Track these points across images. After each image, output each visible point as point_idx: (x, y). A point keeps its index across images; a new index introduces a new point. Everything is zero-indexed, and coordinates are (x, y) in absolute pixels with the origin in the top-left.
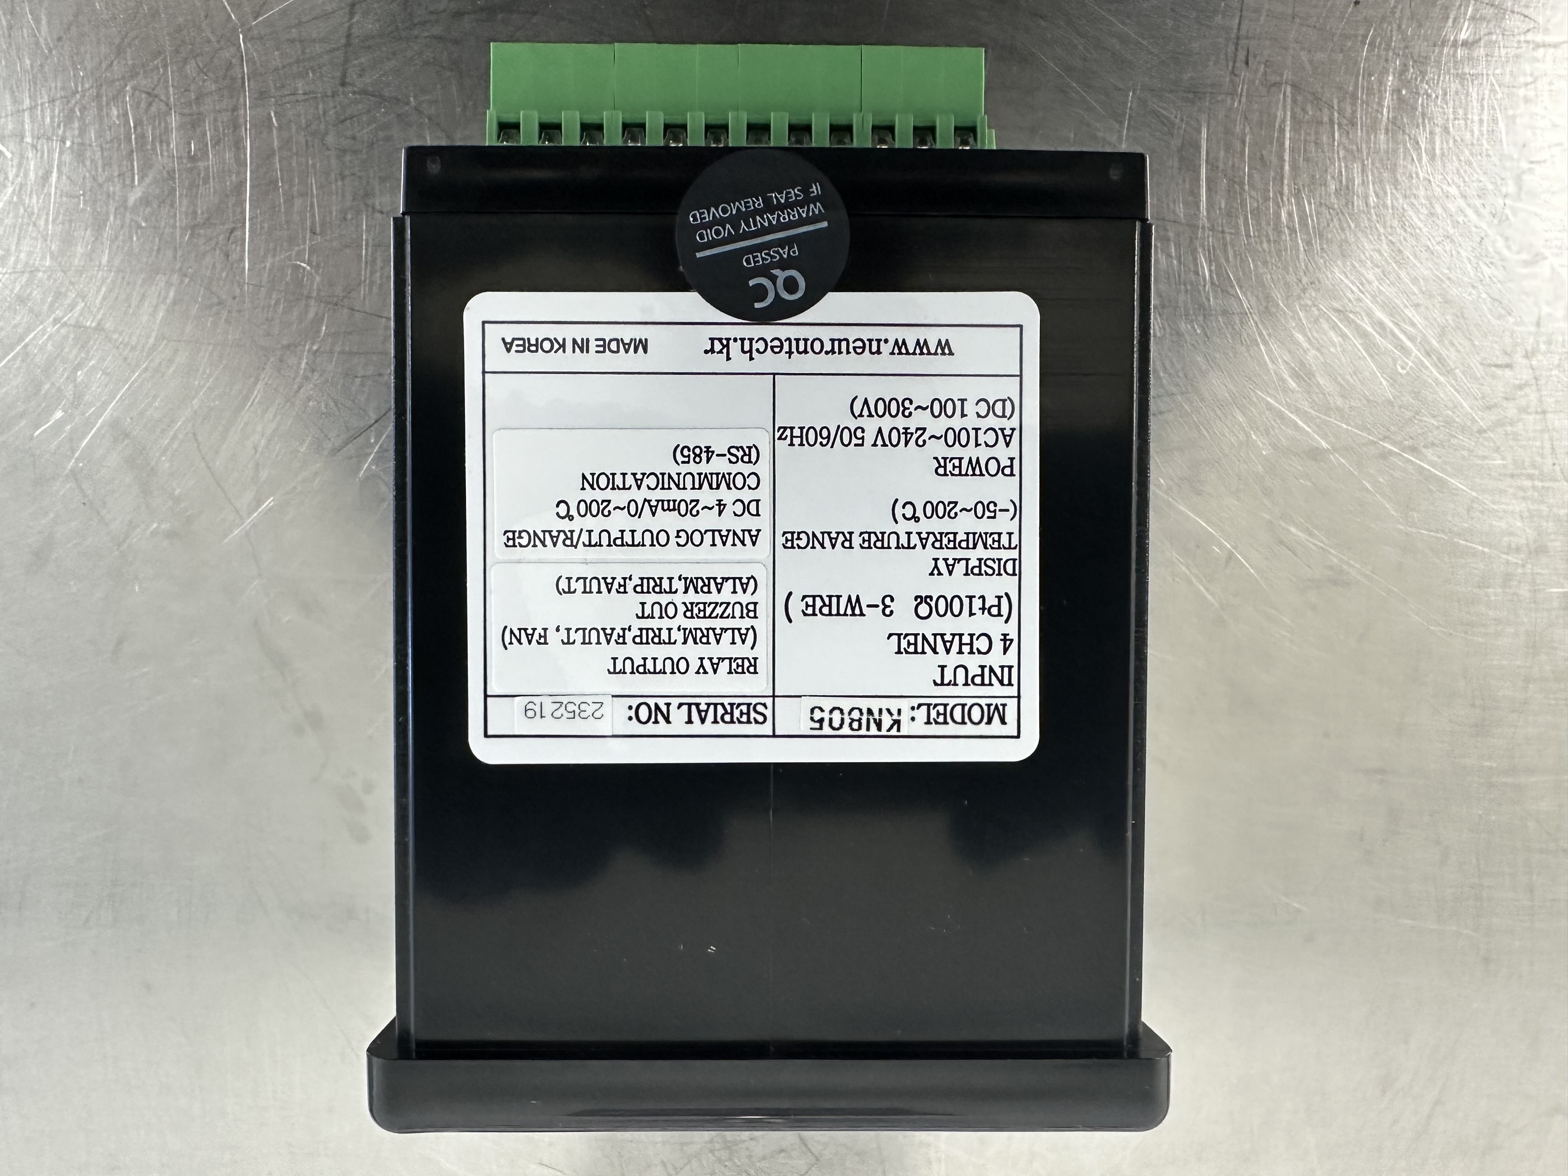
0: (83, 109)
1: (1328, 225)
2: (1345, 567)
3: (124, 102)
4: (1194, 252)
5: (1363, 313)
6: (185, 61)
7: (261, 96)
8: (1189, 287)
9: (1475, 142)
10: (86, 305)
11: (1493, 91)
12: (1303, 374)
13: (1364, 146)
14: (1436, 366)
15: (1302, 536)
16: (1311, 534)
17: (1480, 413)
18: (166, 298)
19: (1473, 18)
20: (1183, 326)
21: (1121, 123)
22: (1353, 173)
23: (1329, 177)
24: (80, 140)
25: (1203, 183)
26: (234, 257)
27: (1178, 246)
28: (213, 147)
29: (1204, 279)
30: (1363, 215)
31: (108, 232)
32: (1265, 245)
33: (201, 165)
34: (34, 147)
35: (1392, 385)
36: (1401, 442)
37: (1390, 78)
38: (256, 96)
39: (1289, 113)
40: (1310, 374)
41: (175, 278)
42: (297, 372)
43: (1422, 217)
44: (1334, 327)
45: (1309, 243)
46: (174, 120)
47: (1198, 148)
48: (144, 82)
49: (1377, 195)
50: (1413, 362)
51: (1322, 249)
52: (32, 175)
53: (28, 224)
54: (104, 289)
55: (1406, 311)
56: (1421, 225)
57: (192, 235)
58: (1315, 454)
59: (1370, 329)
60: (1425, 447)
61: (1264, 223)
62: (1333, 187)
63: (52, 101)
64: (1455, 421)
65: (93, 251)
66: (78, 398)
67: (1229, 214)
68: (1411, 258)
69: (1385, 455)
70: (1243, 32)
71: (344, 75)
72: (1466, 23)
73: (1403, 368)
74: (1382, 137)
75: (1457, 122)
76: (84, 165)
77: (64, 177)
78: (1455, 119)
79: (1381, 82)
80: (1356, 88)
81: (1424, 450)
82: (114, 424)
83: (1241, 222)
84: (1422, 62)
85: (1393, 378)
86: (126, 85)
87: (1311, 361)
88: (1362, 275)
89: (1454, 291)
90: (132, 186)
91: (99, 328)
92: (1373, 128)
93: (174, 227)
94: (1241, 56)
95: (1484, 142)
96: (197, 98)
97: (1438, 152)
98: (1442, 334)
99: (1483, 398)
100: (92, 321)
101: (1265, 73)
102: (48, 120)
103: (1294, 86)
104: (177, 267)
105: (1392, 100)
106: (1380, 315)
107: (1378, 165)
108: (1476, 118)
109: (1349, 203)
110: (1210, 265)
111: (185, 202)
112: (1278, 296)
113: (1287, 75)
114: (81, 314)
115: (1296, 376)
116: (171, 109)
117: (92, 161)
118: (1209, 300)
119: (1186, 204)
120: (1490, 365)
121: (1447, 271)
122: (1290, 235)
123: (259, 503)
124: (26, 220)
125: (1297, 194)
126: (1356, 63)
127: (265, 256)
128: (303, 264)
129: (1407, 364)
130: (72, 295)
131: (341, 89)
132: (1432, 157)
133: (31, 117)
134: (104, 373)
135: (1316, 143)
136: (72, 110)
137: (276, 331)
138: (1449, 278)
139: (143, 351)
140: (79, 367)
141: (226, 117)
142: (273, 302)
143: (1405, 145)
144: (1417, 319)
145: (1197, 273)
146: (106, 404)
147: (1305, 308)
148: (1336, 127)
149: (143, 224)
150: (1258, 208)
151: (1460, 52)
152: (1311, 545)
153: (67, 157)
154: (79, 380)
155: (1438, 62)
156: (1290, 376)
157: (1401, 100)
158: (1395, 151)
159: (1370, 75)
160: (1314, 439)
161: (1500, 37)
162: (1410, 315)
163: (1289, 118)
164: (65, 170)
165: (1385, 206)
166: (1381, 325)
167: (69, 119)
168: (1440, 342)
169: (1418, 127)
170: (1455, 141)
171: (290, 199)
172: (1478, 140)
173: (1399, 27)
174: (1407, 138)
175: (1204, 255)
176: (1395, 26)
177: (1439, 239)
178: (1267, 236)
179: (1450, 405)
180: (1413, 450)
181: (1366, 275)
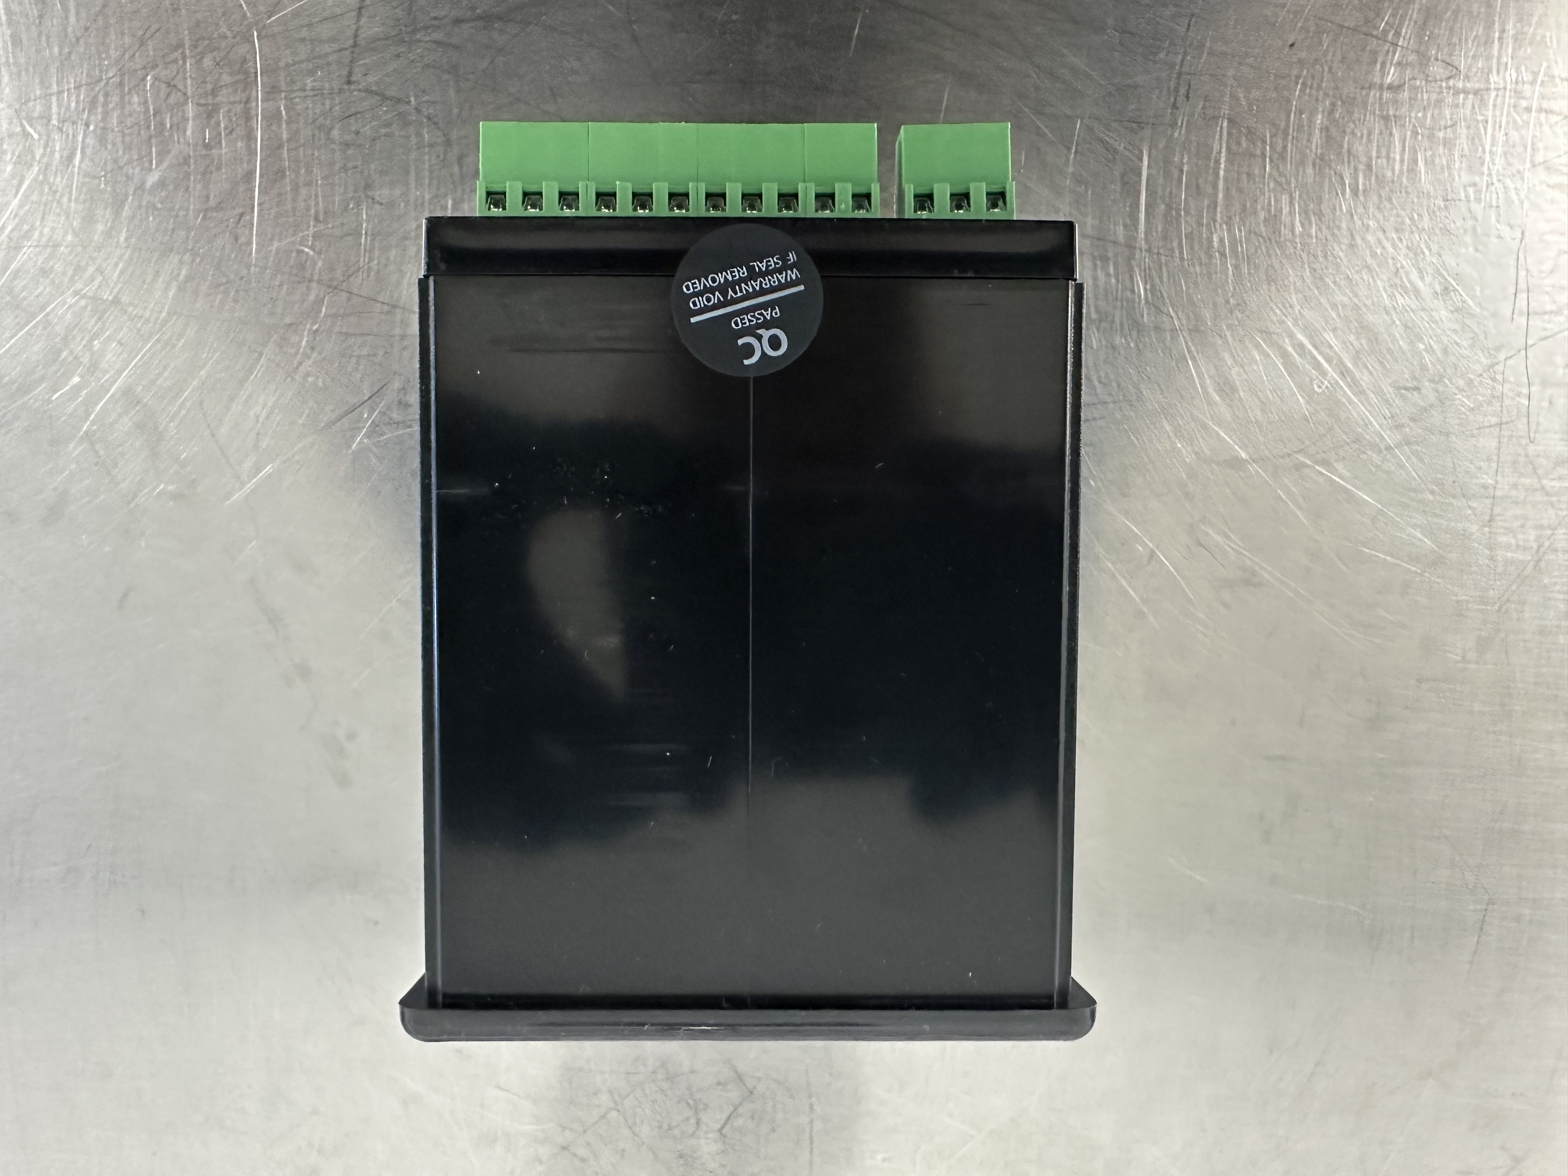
0: (107, 95)
1: (1256, 251)
2: (1257, 569)
3: (145, 90)
4: (1131, 270)
5: (1284, 335)
6: (202, 55)
7: (272, 91)
8: (1125, 304)
9: (1395, 179)
10: (104, 279)
11: (1415, 133)
12: (1227, 389)
13: (1293, 180)
14: (1349, 386)
15: (1220, 539)
16: (1227, 537)
17: (1388, 432)
18: (178, 275)
19: (1399, 64)
20: (1118, 340)
21: (1069, 149)
22: (1281, 204)
23: (1259, 207)
24: (102, 125)
25: (1143, 208)
26: (242, 240)
27: (1116, 265)
28: (227, 135)
29: (1140, 297)
30: (1288, 244)
31: (126, 212)
32: (1198, 269)
33: (215, 152)
34: (60, 130)
35: (1308, 403)
36: (1313, 455)
37: (1320, 117)
38: (268, 90)
39: (1224, 145)
40: (1234, 389)
41: (187, 257)
42: (298, 350)
43: (1343, 247)
44: (1258, 346)
45: (1236, 267)
46: (190, 110)
47: (1139, 175)
48: (164, 73)
49: (1302, 225)
50: (1329, 382)
51: (1249, 274)
52: (57, 156)
53: (52, 202)
54: (121, 265)
55: (1325, 335)
56: (1341, 254)
57: (204, 218)
58: (1235, 463)
59: (1290, 349)
60: (1337, 461)
61: (1196, 247)
62: (1262, 215)
63: (78, 87)
64: (1364, 438)
65: (112, 228)
66: (93, 367)
67: (1165, 238)
68: (1332, 285)
69: (1299, 467)
70: (1185, 69)
71: (350, 74)
72: (1393, 69)
73: (1319, 387)
74: (1310, 171)
75: (1379, 161)
76: (106, 148)
77: (87, 160)
78: (1378, 157)
79: (1311, 121)
80: (1288, 125)
81: (1335, 465)
82: (127, 392)
83: (1175, 244)
84: (1350, 103)
85: (1310, 396)
86: (147, 75)
87: (1235, 377)
88: (1286, 299)
89: (1370, 318)
90: (151, 170)
91: (116, 301)
92: (1302, 163)
93: (188, 210)
94: (1183, 91)
95: (1404, 180)
96: (213, 90)
97: (1361, 187)
98: (1357, 357)
99: (1393, 417)
100: (109, 295)
101: (1204, 108)
102: (73, 105)
103: (1230, 121)
104: (190, 247)
105: (1321, 137)
106: (1301, 337)
107: (1305, 197)
108: (1398, 158)
109: (1277, 232)
110: (1145, 283)
111: (199, 186)
112: (1207, 314)
113: (1225, 110)
114: (99, 287)
115: (1220, 391)
116: (188, 99)
117: (114, 144)
118: (1143, 316)
119: (1126, 226)
120: (1399, 388)
121: (1364, 298)
122: (1221, 260)
123: (258, 470)
124: (50, 198)
125: (1229, 222)
126: (1289, 101)
127: (272, 240)
128: (307, 250)
129: (1323, 383)
130: (91, 269)
131: (346, 87)
132: (1355, 192)
133: (58, 100)
134: (119, 342)
135: (1248, 174)
136: (95, 97)
137: (279, 310)
138: (1365, 305)
139: (155, 324)
140: (96, 336)
141: (239, 108)
142: (277, 283)
143: (1330, 179)
144: (1333, 342)
145: (1133, 291)
146: (120, 372)
147: (1230, 327)
148: (1268, 160)
149: (160, 206)
150: (1192, 232)
151: (1386, 95)
152: (1229, 549)
153: (90, 141)
154: (95, 349)
155: (1365, 104)
156: (1215, 391)
157: (1329, 138)
158: (1321, 184)
159: (1301, 113)
160: (1234, 450)
161: (1424, 83)
162: (1328, 339)
163: (1224, 150)
164: (89, 151)
165: (1311, 237)
166: (1301, 346)
167: (93, 103)
168: (1355, 364)
169: (1343, 163)
170: (1377, 176)
171: (296, 188)
172: (1398, 177)
173: (1330, 69)
174: (1333, 173)
175: (1140, 275)
176: (1326, 68)
177: (1357, 268)
178: (1200, 259)
179: (1361, 422)
180: (1325, 463)
181: (1289, 300)
